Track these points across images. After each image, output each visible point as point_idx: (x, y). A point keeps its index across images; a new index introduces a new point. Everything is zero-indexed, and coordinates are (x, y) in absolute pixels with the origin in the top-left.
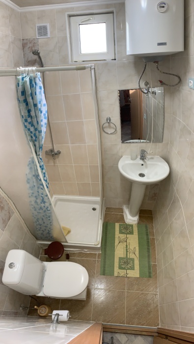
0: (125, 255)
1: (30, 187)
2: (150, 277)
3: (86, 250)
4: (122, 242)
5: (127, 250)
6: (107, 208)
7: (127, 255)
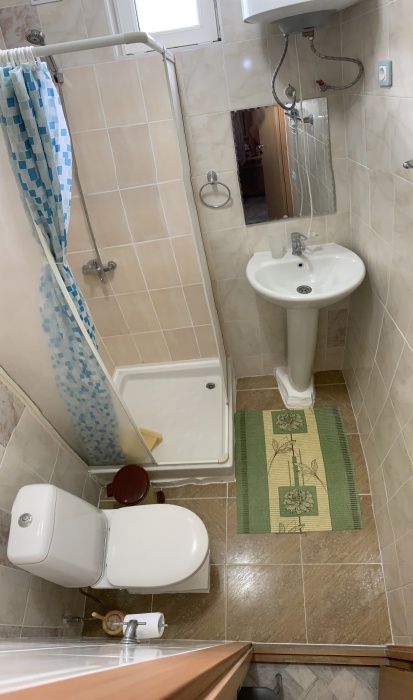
0: (293, 482)
1: (52, 340)
2: (357, 527)
3: (200, 478)
4: (283, 451)
5: (295, 468)
6: (239, 381)
7: (297, 479)
